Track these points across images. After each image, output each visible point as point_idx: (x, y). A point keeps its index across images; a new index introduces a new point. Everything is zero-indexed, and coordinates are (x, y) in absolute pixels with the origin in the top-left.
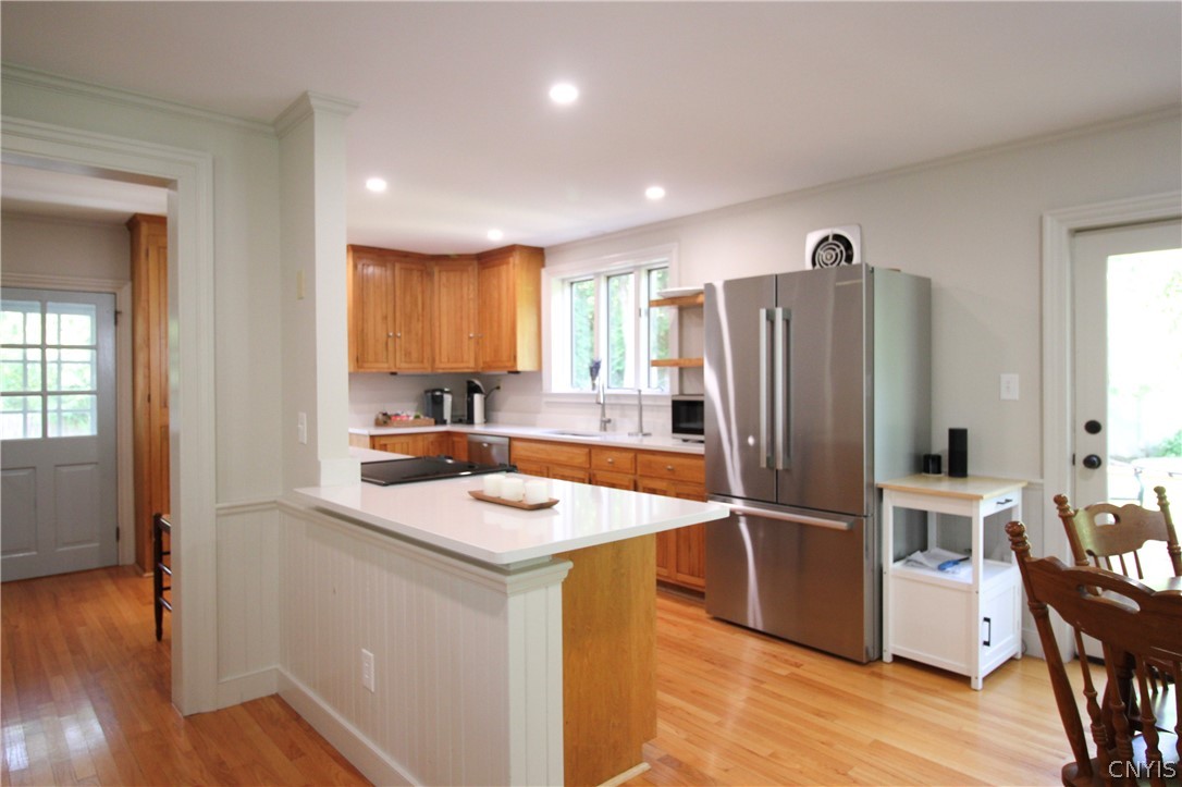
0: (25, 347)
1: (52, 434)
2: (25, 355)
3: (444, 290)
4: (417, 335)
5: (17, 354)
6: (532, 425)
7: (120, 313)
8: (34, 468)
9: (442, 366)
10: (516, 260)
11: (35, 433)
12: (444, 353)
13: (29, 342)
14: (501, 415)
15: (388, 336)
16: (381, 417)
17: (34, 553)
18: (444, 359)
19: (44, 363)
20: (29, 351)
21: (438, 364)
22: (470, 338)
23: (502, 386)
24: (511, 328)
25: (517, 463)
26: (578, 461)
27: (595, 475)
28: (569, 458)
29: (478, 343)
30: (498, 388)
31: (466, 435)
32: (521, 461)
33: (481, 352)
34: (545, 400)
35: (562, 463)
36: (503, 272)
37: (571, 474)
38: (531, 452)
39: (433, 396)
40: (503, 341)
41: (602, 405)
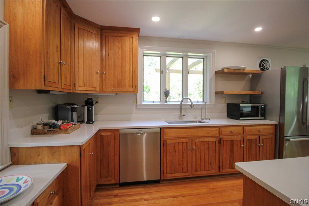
9: (80, 88)
10: (136, 37)
12: (81, 81)
14: (100, 116)
16: (40, 127)
18: (82, 84)
21: (76, 88)
22: (97, 73)
23: (99, 101)
24: (134, 71)
25: (167, 140)
26: (212, 134)
27: (222, 138)
28: (207, 133)
29: (101, 77)
30: (97, 102)
31: (118, 130)
32: (171, 139)
33: (104, 82)
34: (138, 107)
35: (201, 136)
36: (126, 41)
37: (207, 140)
38: (180, 133)
39: (72, 108)
40: (126, 78)
41: (181, 109)
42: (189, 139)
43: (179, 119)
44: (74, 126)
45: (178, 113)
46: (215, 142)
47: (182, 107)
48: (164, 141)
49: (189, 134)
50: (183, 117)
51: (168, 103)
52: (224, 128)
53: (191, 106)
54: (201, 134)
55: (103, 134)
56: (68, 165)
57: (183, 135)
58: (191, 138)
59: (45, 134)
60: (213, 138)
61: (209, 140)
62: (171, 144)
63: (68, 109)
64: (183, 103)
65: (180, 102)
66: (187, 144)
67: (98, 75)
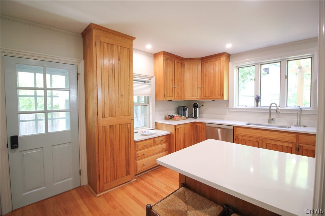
0: (35, 89)
1: (50, 131)
2: (36, 93)
3: (188, 71)
4: (180, 87)
5: (32, 92)
6: (222, 119)
7: (79, 74)
8: (42, 148)
9: (188, 98)
10: (223, 59)
11: (42, 131)
12: (188, 93)
13: (38, 86)
14: (204, 115)
15: (173, 87)
16: (167, 116)
17: (44, 188)
18: (189, 95)
19: (45, 97)
20: (38, 91)
21: (186, 97)
22: (198, 88)
23: (204, 105)
24: (221, 84)
25: (239, 137)
26: (287, 139)
27: (300, 146)
28: (280, 137)
29: (201, 90)
30: (203, 105)
31: (205, 123)
32: (243, 136)
33: (203, 93)
34: (229, 110)
35: (274, 139)
36: (216, 63)
37: (281, 144)
38: (250, 133)
39: (184, 109)
40: (216, 89)
41: (270, 113)
42: (260, 139)
43: (268, 123)
44: (180, 118)
45: (267, 117)
46: (292, 148)
47: (271, 112)
48: (236, 136)
49: (260, 135)
50: (272, 121)
51: (259, 107)
52: (306, 136)
53: (277, 111)
54: (273, 137)
55: (197, 125)
56: (171, 133)
57: (253, 134)
58: (262, 139)
59: (169, 119)
60: (289, 143)
61: (283, 145)
62: (242, 140)
63: (182, 109)
64: (272, 108)
65: (269, 107)
66: (258, 143)
67: (199, 89)
